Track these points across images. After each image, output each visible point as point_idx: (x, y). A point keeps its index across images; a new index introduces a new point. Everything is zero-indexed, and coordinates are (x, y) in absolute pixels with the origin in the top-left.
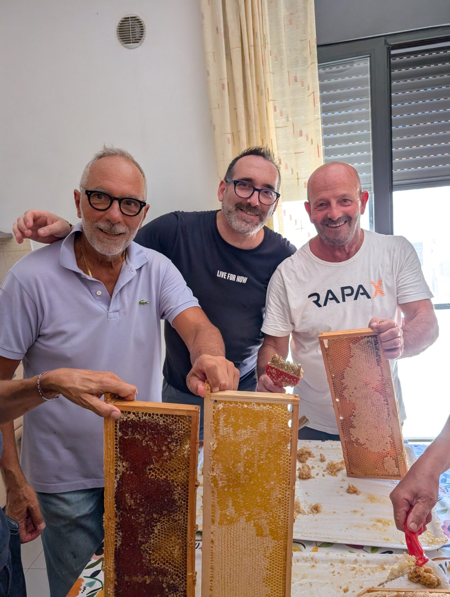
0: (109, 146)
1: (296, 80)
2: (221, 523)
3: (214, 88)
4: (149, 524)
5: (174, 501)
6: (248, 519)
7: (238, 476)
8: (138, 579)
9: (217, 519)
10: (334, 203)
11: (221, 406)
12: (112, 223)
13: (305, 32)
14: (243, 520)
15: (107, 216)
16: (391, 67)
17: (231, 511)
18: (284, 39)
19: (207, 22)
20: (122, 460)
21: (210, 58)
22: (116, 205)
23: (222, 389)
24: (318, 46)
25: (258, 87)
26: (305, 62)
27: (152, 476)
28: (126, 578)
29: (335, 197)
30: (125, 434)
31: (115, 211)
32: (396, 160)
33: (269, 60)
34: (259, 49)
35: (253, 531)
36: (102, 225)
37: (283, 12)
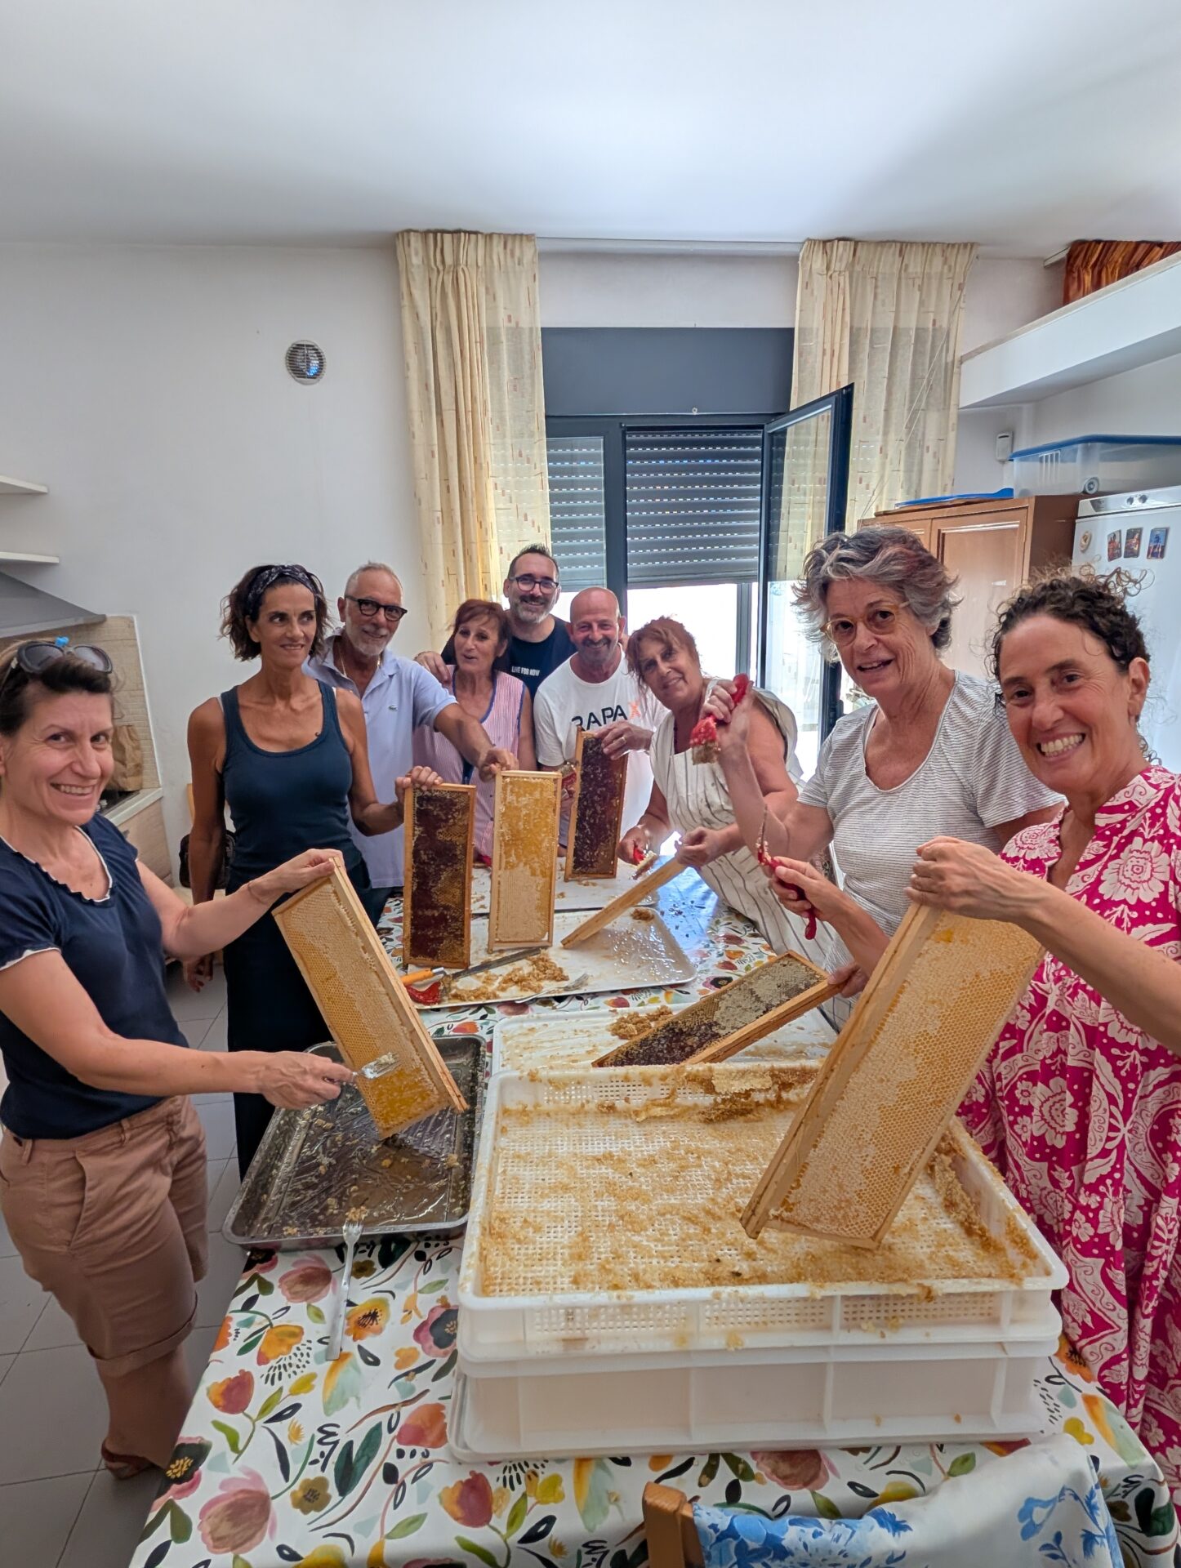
0: (372, 561)
1: (520, 455)
2: (506, 868)
3: (420, 453)
4: (438, 873)
5: (455, 855)
6: (525, 864)
7: (518, 831)
8: (429, 913)
9: (503, 865)
10: (595, 626)
11: (508, 780)
12: (377, 626)
13: (532, 401)
14: (522, 865)
15: (374, 621)
16: (625, 445)
17: (513, 859)
18: (507, 408)
19: (414, 374)
20: (419, 826)
21: (416, 417)
22: (382, 611)
23: (508, 769)
24: (547, 417)
25: (475, 458)
26: (532, 435)
27: (440, 838)
28: (420, 913)
29: (597, 622)
30: (421, 805)
31: (382, 616)
32: (631, 553)
33: (490, 428)
34: (479, 416)
35: (528, 872)
36: (368, 628)
37: (506, 375)
